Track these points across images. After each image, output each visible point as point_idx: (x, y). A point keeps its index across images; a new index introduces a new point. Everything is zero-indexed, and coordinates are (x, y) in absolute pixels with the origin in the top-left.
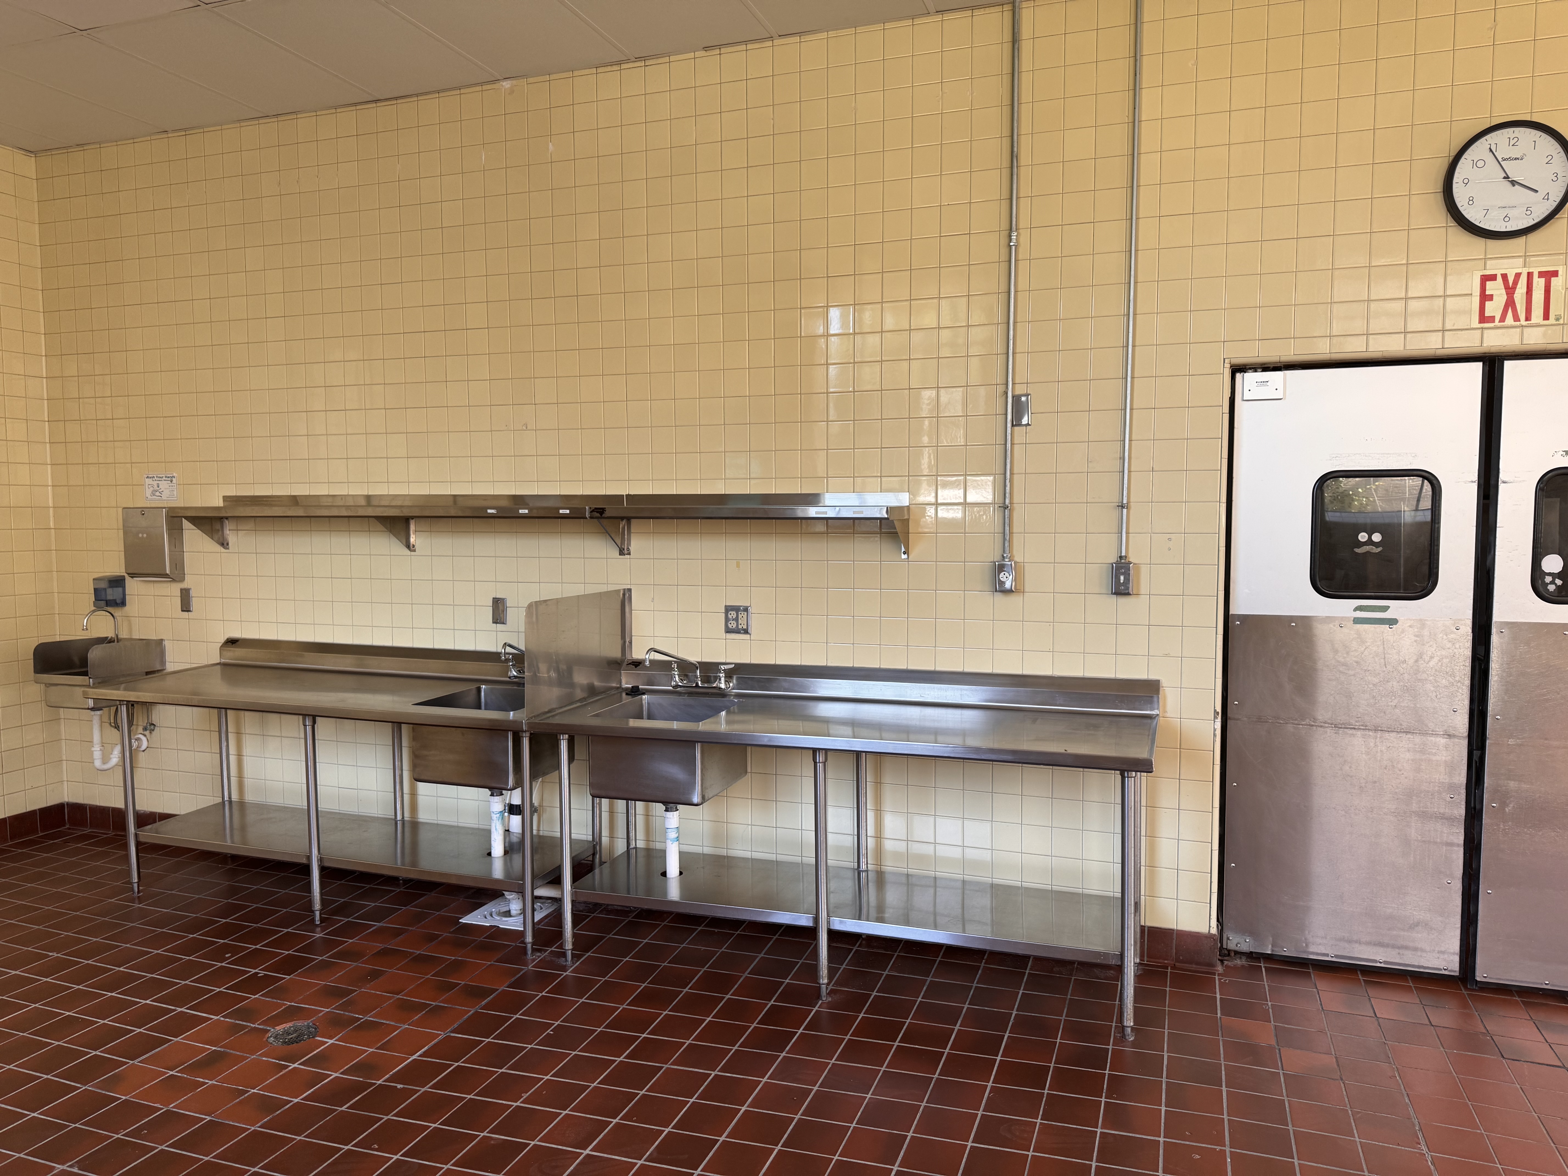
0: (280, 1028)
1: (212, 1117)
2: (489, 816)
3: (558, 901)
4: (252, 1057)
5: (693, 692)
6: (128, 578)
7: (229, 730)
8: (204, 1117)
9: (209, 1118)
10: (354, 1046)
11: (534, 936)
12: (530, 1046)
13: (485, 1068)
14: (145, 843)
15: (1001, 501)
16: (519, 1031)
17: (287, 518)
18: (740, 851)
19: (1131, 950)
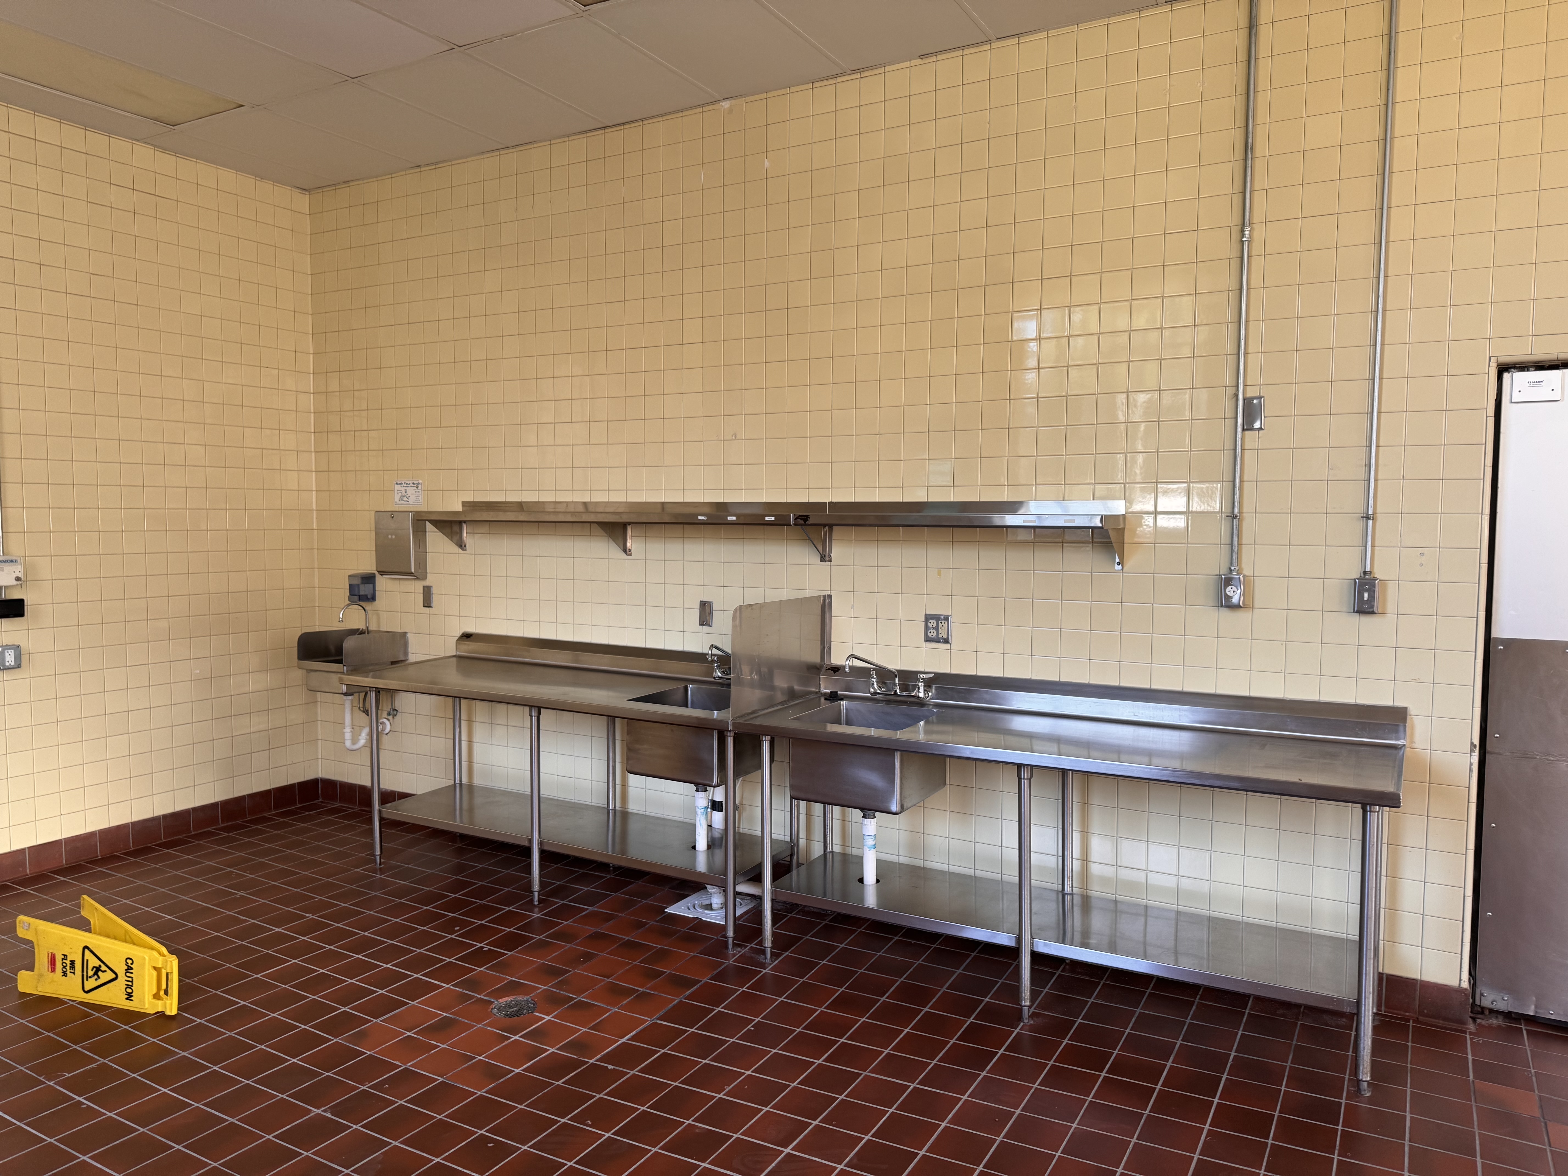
0: (503, 1001)
1: (444, 1078)
2: (693, 811)
3: (759, 899)
4: (479, 1026)
5: (891, 700)
6: (378, 577)
7: (462, 718)
8: (437, 1077)
9: (441, 1079)
10: (568, 1024)
11: (735, 932)
12: (731, 1040)
13: (689, 1057)
14: (387, 819)
15: (1229, 510)
16: (720, 1023)
17: (518, 523)
18: (937, 862)
19: (1369, 998)
